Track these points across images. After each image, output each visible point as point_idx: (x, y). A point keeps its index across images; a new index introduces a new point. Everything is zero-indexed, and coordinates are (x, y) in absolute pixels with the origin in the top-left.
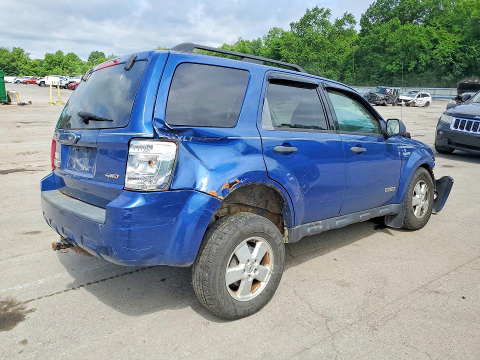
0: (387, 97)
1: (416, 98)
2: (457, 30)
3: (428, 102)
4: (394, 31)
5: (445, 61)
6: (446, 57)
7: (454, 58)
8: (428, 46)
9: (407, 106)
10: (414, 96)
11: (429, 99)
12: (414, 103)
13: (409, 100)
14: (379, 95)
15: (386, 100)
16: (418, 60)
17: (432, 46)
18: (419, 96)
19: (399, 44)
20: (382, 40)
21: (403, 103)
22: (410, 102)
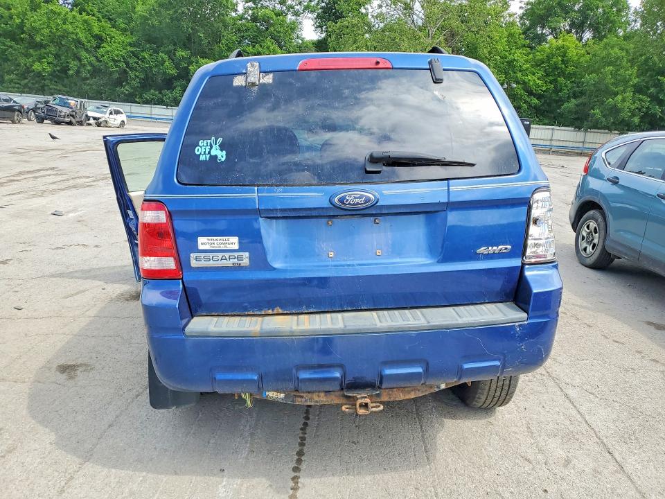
0: (73, 111)
1: (107, 115)
2: (123, 26)
3: (123, 121)
4: (35, 11)
5: (117, 66)
6: (117, 61)
7: (127, 63)
8: (89, 41)
9: (98, 126)
10: (105, 113)
11: (123, 117)
12: (106, 122)
13: (99, 118)
14: (59, 108)
15: (73, 116)
16: (79, 60)
17: (94, 43)
18: (111, 113)
19: (46, 32)
20: (18, 21)
21: (92, 121)
22: (100, 120)
